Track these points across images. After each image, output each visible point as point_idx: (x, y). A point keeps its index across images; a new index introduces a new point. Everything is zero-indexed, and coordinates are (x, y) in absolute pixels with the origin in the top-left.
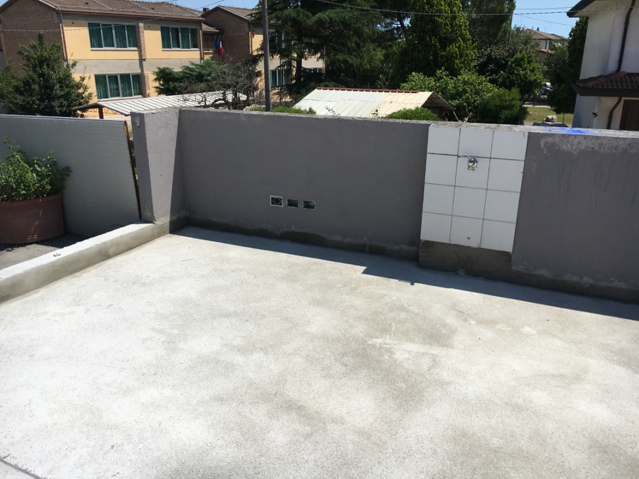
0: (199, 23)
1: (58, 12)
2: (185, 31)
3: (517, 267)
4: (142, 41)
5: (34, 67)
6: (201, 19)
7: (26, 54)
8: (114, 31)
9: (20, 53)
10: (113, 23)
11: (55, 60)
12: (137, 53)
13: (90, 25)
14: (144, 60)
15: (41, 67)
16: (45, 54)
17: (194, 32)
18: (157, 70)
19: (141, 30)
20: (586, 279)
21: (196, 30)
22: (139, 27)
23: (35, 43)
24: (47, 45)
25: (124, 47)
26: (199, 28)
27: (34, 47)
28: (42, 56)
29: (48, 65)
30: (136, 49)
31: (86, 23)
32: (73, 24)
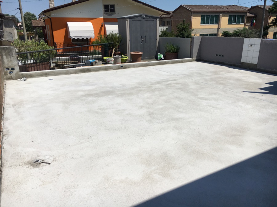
0: (246, 13)
1: (191, 12)
2: (239, 16)
3: (258, 67)
4: (220, 21)
5: (180, 31)
6: (247, 11)
7: (178, 27)
8: (210, 18)
9: (177, 26)
10: (210, 15)
11: (187, 29)
12: (217, 26)
13: (202, 16)
14: (220, 28)
15: (182, 31)
16: (184, 27)
17: (243, 17)
18: (223, 32)
19: (221, 17)
20: (270, 70)
21: (244, 16)
22: (220, 16)
23: (182, 23)
24: (185, 23)
25: (213, 24)
26: (246, 15)
27: (181, 24)
28: (183, 27)
29: (184, 31)
30: (217, 24)
31: (201, 15)
32: (196, 16)
